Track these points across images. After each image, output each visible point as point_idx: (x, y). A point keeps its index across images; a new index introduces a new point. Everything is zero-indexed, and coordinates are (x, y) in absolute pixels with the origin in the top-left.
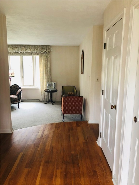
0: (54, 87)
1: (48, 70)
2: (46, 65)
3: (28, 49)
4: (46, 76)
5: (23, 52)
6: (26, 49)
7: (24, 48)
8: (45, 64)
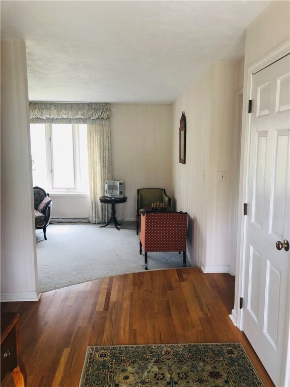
0: (120, 192)
1: (107, 155)
2: (102, 145)
3: (64, 110)
4: (102, 167)
5: (52, 116)
6: (59, 110)
7: (55, 108)
8: (100, 143)
